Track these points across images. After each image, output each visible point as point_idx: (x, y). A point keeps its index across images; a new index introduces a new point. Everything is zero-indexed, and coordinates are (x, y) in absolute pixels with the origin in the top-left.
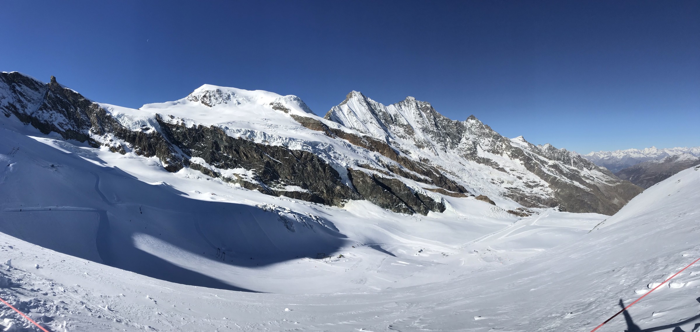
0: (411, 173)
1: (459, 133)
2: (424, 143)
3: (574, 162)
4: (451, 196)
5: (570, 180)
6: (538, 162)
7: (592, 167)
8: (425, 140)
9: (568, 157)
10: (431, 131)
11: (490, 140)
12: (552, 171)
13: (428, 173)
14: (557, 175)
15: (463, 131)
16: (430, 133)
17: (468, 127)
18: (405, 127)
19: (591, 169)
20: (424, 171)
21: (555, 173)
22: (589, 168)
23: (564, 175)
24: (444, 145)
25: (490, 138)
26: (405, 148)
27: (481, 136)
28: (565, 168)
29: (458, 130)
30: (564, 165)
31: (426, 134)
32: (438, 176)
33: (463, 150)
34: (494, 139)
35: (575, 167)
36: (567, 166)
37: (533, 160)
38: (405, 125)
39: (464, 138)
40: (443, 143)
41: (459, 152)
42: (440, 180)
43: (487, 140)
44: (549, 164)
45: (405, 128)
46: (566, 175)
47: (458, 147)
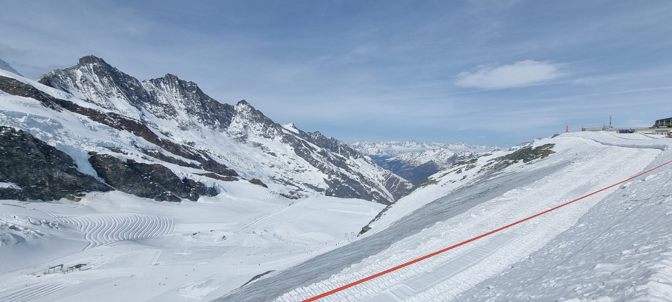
0: (175, 158)
1: (228, 117)
2: (189, 125)
3: (341, 150)
4: (223, 180)
5: (337, 167)
6: (308, 149)
7: (357, 156)
8: (190, 122)
9: (336, 145)
10: (197, 113)
11: (261, 125)
12: (321, 157)
13: (196, 157)
14: (325, 161)
15: (234, 115)
16: (197, 115)
17: (239, 111)
18: (165, 106)
19: (356, 158)
20: (191, 155)
21: (323, 160)
22: (355, 157)
23: (331, 161)
24: (212, 128)
25: (262, 123)
26: (165, 130)
27: (253, 121)
28: (332, 155)
29: (228, 113)
30: (332, 152)
31: (191, 115)
32: (207, 160)
33: (232, 133)
34: (266, 125)
35: (341, 155)
36: (335, 153)
37: (303, 146)
38: (164, 105)
39: (234, 121)
40: (211, 125)
41: (229, 135)
42: (210, 165)
43: (259, 125)
44: (318, 151)
45: (165, 108)
46: (334, 162)
47: (227, 130)
